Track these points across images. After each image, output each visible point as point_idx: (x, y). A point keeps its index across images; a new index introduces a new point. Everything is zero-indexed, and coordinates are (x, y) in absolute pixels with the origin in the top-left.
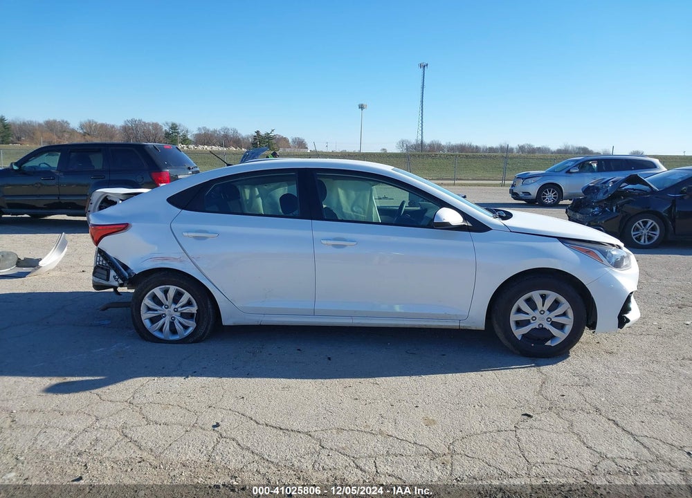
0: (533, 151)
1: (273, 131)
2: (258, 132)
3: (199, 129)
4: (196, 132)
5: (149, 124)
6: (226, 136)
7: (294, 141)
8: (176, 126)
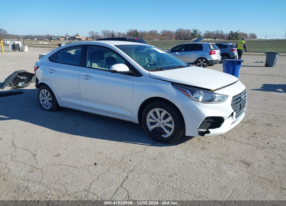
1: (239, 31)
2: (231, 32)
3: (206, 31)
4: (204, 33)
5: (186, 30)
6: (217, 34)
7: (250, 35)
8: (196, 31)
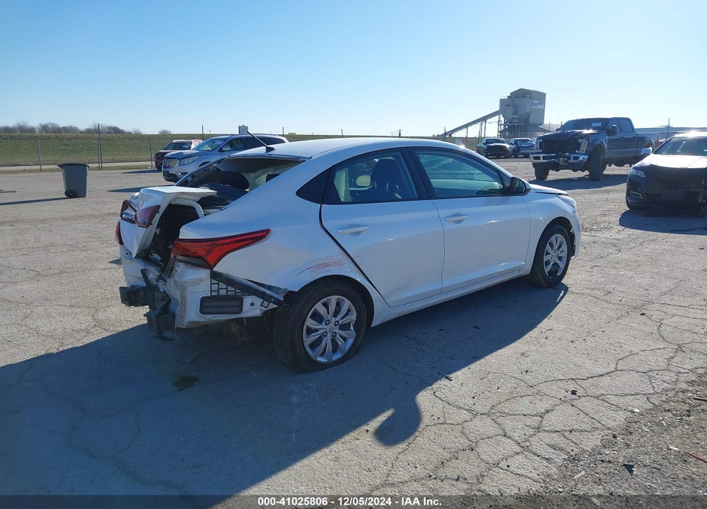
0: (58, 130)
